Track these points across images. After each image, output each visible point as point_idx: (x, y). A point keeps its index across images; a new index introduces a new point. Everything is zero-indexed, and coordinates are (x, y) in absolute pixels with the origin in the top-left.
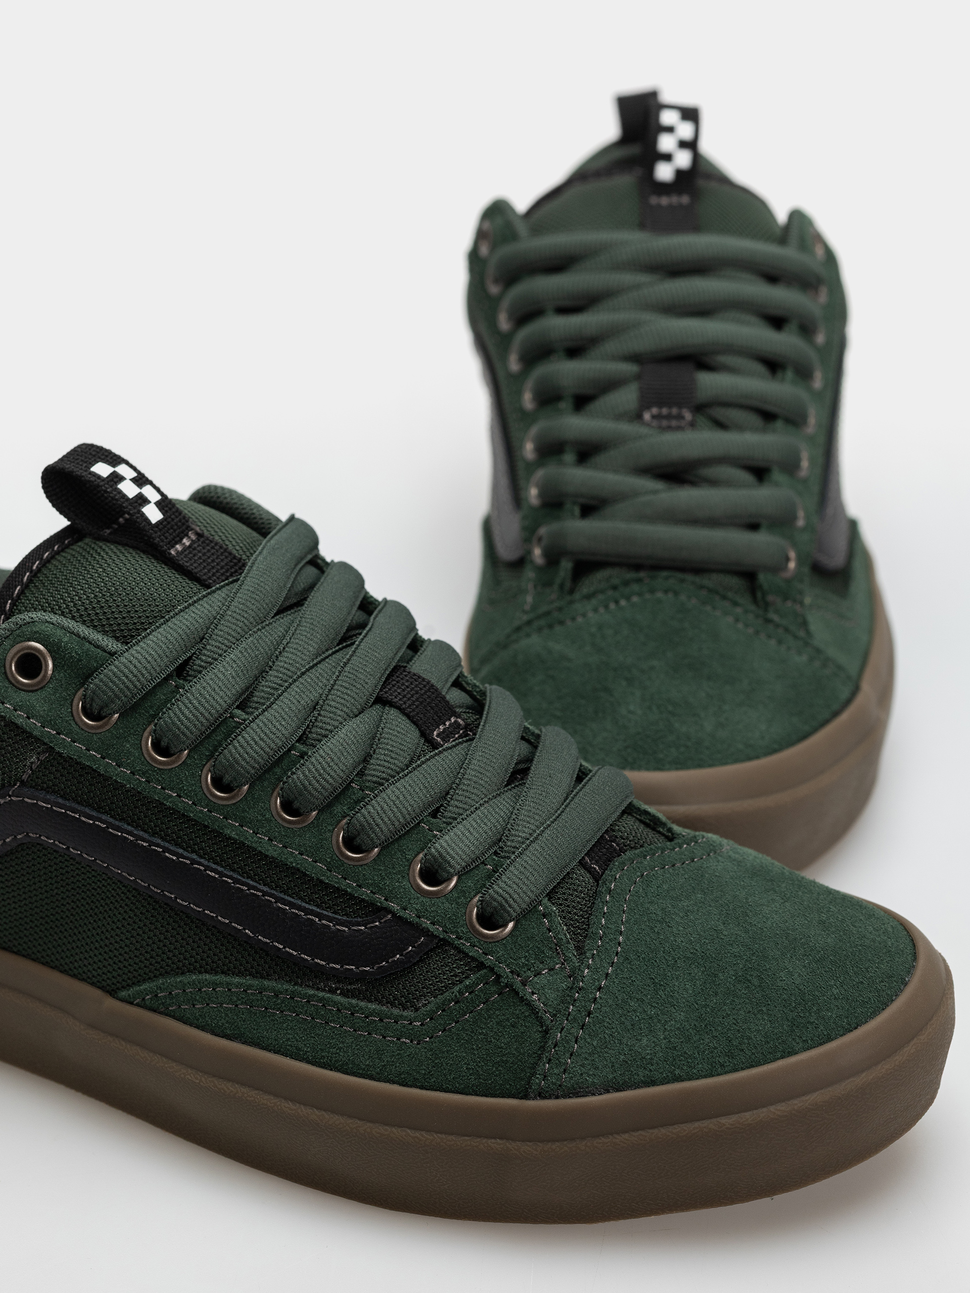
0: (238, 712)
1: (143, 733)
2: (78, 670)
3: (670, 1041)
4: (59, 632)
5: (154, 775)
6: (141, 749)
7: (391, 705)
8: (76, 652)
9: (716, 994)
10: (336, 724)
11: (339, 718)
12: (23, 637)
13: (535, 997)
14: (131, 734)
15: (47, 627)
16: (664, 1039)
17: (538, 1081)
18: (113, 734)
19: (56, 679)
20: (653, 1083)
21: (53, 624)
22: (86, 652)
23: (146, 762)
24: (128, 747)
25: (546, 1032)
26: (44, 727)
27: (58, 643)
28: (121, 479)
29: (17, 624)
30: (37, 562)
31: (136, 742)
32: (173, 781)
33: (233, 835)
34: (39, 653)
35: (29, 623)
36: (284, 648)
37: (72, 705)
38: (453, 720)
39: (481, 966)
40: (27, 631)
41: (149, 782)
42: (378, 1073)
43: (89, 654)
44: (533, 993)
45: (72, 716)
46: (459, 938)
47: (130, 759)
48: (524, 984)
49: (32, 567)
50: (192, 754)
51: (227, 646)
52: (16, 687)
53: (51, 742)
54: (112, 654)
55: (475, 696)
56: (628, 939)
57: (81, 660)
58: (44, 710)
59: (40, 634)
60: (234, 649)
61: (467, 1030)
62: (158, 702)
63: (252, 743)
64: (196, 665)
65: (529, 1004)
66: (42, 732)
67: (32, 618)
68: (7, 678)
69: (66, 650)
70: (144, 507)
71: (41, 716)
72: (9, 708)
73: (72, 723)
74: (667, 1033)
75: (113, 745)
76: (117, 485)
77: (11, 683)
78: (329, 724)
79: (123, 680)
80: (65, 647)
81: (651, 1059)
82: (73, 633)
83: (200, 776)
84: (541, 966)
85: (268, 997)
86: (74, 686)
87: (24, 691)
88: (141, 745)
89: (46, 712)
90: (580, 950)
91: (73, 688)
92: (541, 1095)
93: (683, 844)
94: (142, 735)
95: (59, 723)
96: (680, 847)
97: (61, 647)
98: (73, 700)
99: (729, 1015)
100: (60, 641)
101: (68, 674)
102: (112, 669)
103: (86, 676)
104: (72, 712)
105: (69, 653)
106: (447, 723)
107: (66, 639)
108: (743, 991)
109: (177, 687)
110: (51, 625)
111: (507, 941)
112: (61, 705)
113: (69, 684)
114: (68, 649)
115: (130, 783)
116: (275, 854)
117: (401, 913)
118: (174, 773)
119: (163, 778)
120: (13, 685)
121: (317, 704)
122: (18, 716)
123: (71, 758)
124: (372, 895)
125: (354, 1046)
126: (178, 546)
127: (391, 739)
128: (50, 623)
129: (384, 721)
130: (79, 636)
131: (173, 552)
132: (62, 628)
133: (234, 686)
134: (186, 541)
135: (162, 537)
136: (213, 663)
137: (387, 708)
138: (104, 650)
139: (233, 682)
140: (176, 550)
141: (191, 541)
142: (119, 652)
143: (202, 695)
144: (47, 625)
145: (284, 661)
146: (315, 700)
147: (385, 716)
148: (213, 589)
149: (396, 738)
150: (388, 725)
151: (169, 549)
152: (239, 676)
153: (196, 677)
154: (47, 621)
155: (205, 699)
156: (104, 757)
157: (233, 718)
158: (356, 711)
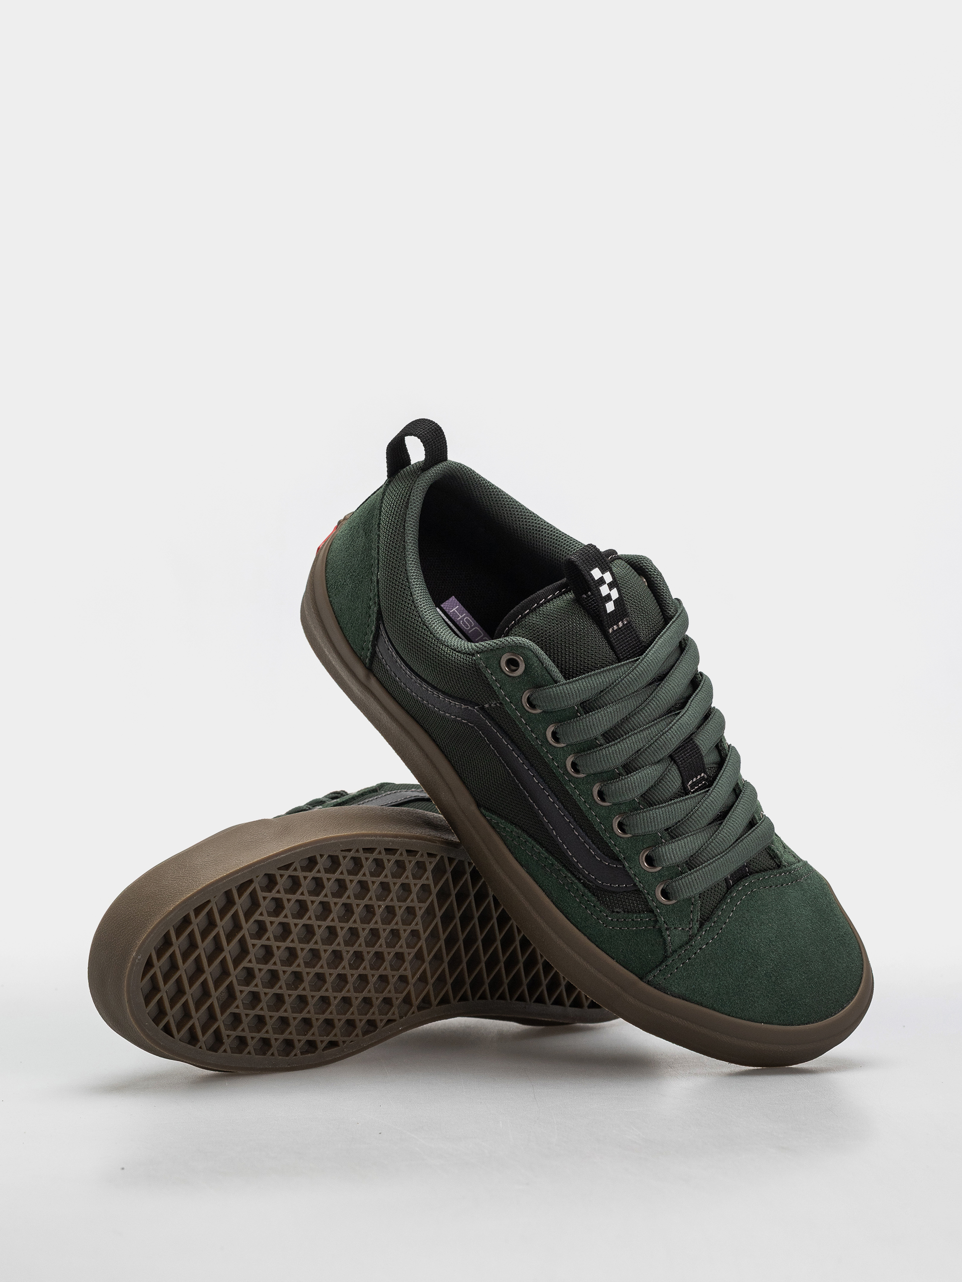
0: (601, 738)
2: (534, 681)
3: (719, 990)
4: (535, 659)
5: (545, 744)
6: (546, 731)
7: (675, 762)
8: (537, 673)
9: (752, 977)
10: (644, 764)
11: (646, 762)
12: (516, 651)
13: (669, 938)
14: (544, 722)
16: (717, 988)
17: (650, 977)
18: (535, 717)
19: (522, 678)
20: (701, 1005)
21: (533, 653)
22: (541, 675)
23: (545, 738)
24: (540, 727)
25: (666, 957)
26: (505, 696)
27: (531, 665)
28: (604, 582)
31: (545, 727)
32: (553, 752)
33: (569, 790)
34: (520, 661)
35: (517, 644)
36: (638, 711)
37: (524, 692)
38: (702, 775)
39: (652, 911)
40: (520, 650)
41: (542, 746)
42: (581, 927)
43: (544, 676)
44: (669, 936)
45: (521, 698)
46: (648, 894)
47: (538, 732)
48: (667, 929)
50: (568, 746)
53: (505, 704)
54: (556, 682)
55: (722, 754)
56: (727, 928)
57: (538, 678)
58: (509, 689)
59: (525, 655)
61: (631, 935)
62: (565, 715)
63: (598, 758)
65: (664, 940)
66: (503, 698)
67: (519, 642)
68: (499, 664)
70: (607, 602)
71: (506, 691)
72: (492, 679)
73: (520, 701)
74: (720, 986)
75: (533, 722)
76: (599, 586)
77: (500, 667)
78: (640, 763)
79: (552, 698)
81: (706, 994)
82: (540, 660)
83: (567, 758)
84: (679, 926)
85: (549, 863)
87: (504, 674)
88: (547, 729)
89: (509, 691)
90: (701, 925)
91: (528, 686)
92: (649, 983)
93: (782, 872)
94: (549, 725)
95: (513, 699)
96: (780, 875)
99: (752, 991)
100: (533, 664)
101: (529, 680)
102: (554, 690)
103: (538, 686)
105: (534, 669)
106: (699, 777)
107: (536, 664)
108: (765, 981)
109: (578, 711)
111: (670, 907)
112: (519, 691)
113: (526, 684)
114: (534, 667)
115: (533, 742)
116: (584, 809)
117: (628, 869)
118: (555, 749)
119: (549, 748)
120: (501, 669)
122: (495, 685)
123: (511, 716)
124: (619, 852)
125: (577, 908)
126: (615, 626)
127: (666, 782)
128: (532, 651)
129: (667, 770)
130: (543, 665)
131: (611, 631)
132: (537, 657)
133: (604, 726)
134: (620, 624)
135: (609, 621)
136: (600, 708)
137: (672, 762)
138: (551, 677)
139: (605, 723)
140: (613, 629)
141: (623, 624)
142: (559, 682)
143: (587, 726)
144: (530, 652)
145: (635, 718)
146: (639, 747)
147: (669, 768)
148: (620, 664)
149: (669, 783)
150: (668, 773)
151: (609, 628)
152: (609, 722)
153: (588, 713)
154: (531, 650)
155: (588, 728)
156: (527, 725)
157: (596, 740)
158: (656, 761)
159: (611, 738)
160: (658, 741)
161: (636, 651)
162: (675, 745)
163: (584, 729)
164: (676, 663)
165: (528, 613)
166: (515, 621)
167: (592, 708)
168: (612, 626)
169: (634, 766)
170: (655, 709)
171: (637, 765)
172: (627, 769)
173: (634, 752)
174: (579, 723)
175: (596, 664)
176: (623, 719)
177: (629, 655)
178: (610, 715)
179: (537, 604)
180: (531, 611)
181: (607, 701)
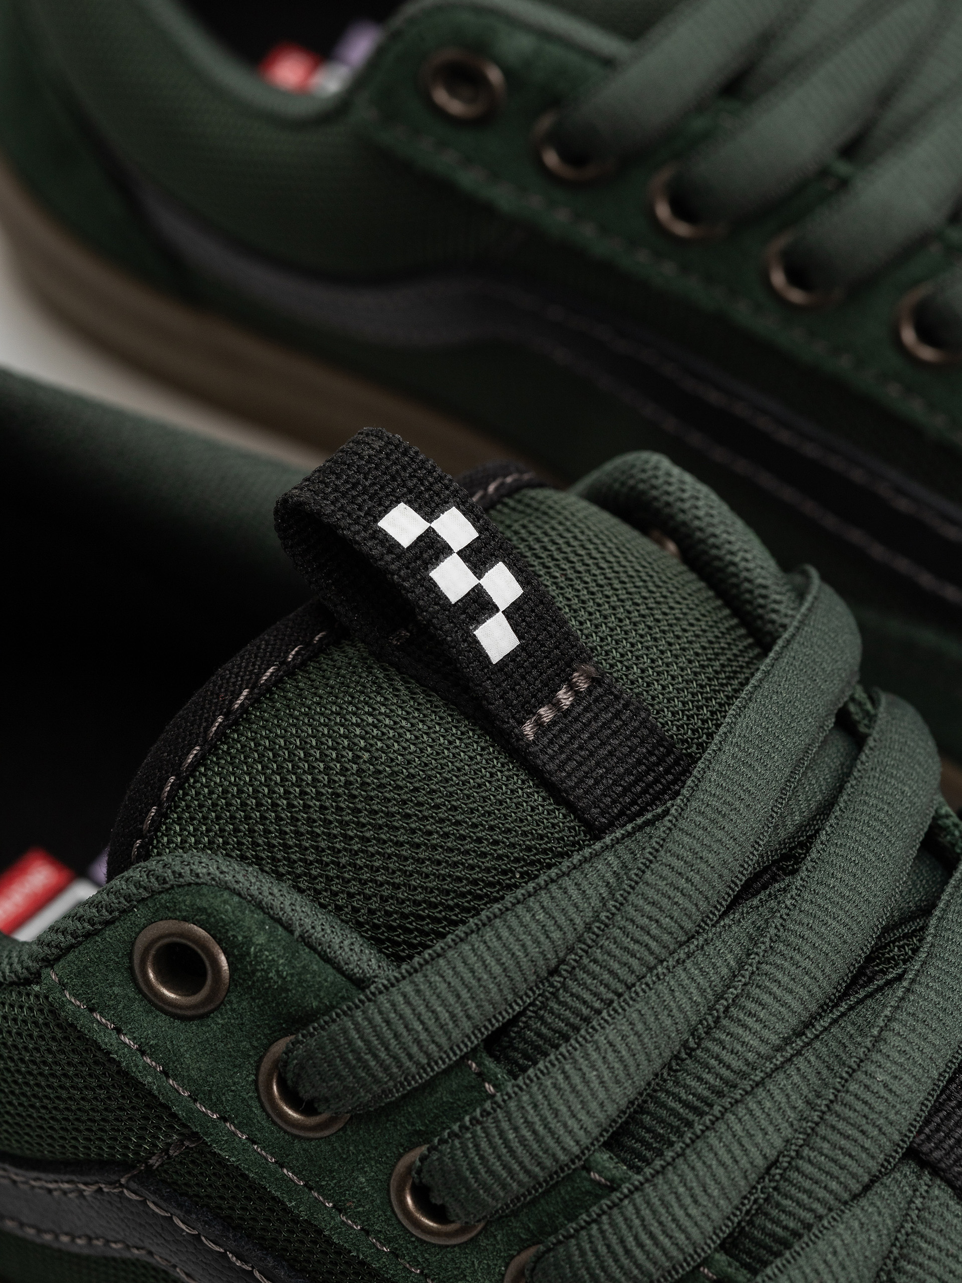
0: (603, 1157)
1: (396, 1163)
2: (278, 1004)
4: (251, 918)
5: (407, 1248)
6: (389, 1191)
7: (936, 1171)
8: (277, 971)
10: (809, 1217)
11: (816, 1206)
12: (174, 911)
14: (371, 1158)
15: (225, 902)
18: (334, 1149)
19: (233, 1010)
21: (239, 895)
22: (299, 974)
23: (394, 1221)
24: (361, 1183)
26: (195, 1101)
27: (243, 943)
28: (444, 550)
29: (165, 882)
30: (245, 692)
31: (380, 1177)
32: (446, 1270)
34: (202, 950)
35: (189, 884)
36: (727, 1009)
37: (258, 1068)
40: (184, 901)
41: (397, 1256)
43: (306, 981)
45: (257, 1090)
47: (364, 1207)
49: (232, 702)
50: (493, 1229)
51: (602, 1000)
52: (150, 1001)
53: (206, 1134)
54: (360, 983)
57: (287, 990)
58: (199, 1069)
59: (209, 915)
60: (616, 1011)
62: (436, 1108)
63: (619, 1250)
64: (531, 1030)
66: (190, 1111)
67: (197, 876)
68: (134, 980)
69: (258, 963)
70: (480, 622)
71: (190, 1078)
72: (129, 1046)
73: (254, 1103)
75: (331, 1172)
76: (427, 569)
77: (140, 991)
78: (790, 1214)
79: (366, 1061)
80: (256, 956)
82: (279, 921)
83: (503, 1275)
86: (267, 1031)
87: (166, 1013)
88: (388, 1185)
89: (203, 1074)
91: (265, 1035)
94: (394, 1166)
95: (227, 1101)
97: (248, 954)
98: (261, 1058)
100: (248, 941)
101: (258, 1007)
102: (360, 1020)
104: (256, 1082)
105: (262, 970)
107: (261, 939)
109: (482, 1076)
110: (236, 899)
112: (235, 1066)
113: (258, 1027)
114: (262, 962)
115: (358, 1250)
118: (449, 1256)
119: (427, 1260)
120: (145, 996)
121: (775, 1163)
122: (144, 1068)
123: (243, 1175)
126: (542, 711)
127: (921, 1265)
128: (234, 892)
129: (914, 1214)
130: (292, 932)
131: (528, 729)
132: (259, 906)
133: (602, 1105)
134: (565, 697)
135: (510, 694)
136: (567, 1039)
137: (927, 1178)
138: (339, 970)
139: (602, 1095)
140: (539, 724)
141: (577, 693)
142: (371, 981)
143: (529, 1124)
144: (226, 895)
145: (721, 1043)
146: (772, 1154)
147: (918, 1201)
148: (598, 846)
149: (933, 1265)
150: (921, 1227)
151: (521, 723)
152: (617, 1082)
153: (524, 1070)
154: (228, 888)
155: (535, 1132)
156: (311, 1189)
157: (589, 1171)
158: (856, 1187)
159: (649, 1147)
160: (837, 1107)
161: (656, 781)
162: (916, 1107)
163: (522, 1141)
164: (840, 789)
165: (201, 760)
166: (160, 806)
167: (537, 1048)
168: (532, 712)
169: (772, 1235)
170: (791, 985)
171: (785, 1228)
172: (749, 1253)
173: (753, 1177)
174: (497, 1121)
175: (504, 873)
176: (676, 1057)
177: (634, 803)
178: (611, 1056)
179: (226, 716)
180: (210, 748)
181: (585, 1002)
